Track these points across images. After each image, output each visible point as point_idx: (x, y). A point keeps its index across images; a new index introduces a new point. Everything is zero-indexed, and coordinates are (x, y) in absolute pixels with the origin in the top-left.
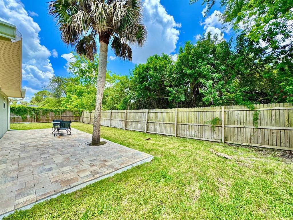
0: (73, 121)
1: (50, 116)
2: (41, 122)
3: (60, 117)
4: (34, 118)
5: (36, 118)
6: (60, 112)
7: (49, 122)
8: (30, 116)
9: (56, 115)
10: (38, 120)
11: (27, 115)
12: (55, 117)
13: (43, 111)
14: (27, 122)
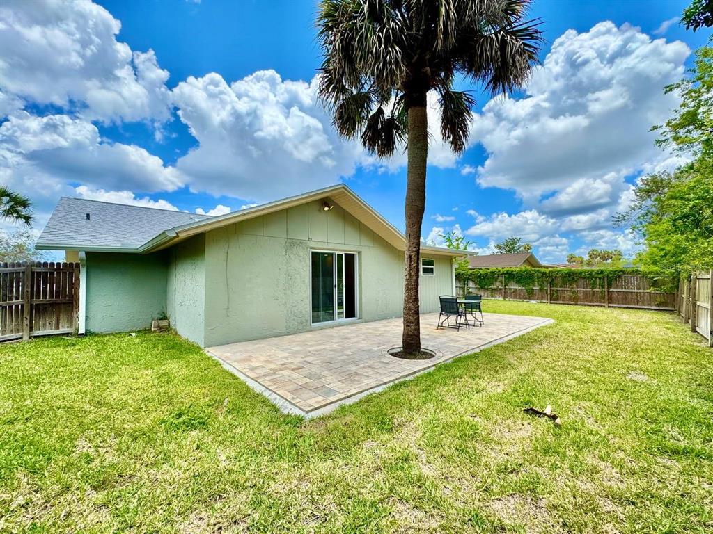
0: (653, 308)
1: (579, 289)
2: (561, 302)
3: (606, 294)
4: (547, 293)
5: (549, 292)
6: (606, 279)
7: (579, 303)
8: (538, 288)
9: (593, 287)
10: (554, 298)
11: (535, 286)
12: (591, 293)
13: (563, 277)
14: (535, 300)
